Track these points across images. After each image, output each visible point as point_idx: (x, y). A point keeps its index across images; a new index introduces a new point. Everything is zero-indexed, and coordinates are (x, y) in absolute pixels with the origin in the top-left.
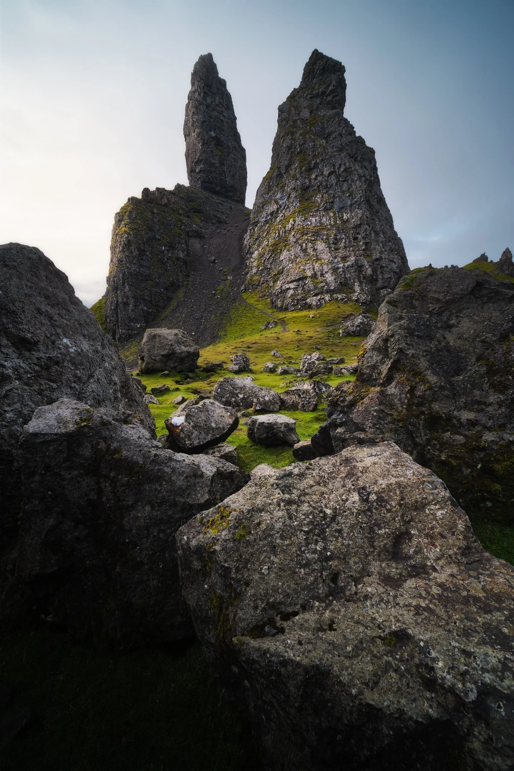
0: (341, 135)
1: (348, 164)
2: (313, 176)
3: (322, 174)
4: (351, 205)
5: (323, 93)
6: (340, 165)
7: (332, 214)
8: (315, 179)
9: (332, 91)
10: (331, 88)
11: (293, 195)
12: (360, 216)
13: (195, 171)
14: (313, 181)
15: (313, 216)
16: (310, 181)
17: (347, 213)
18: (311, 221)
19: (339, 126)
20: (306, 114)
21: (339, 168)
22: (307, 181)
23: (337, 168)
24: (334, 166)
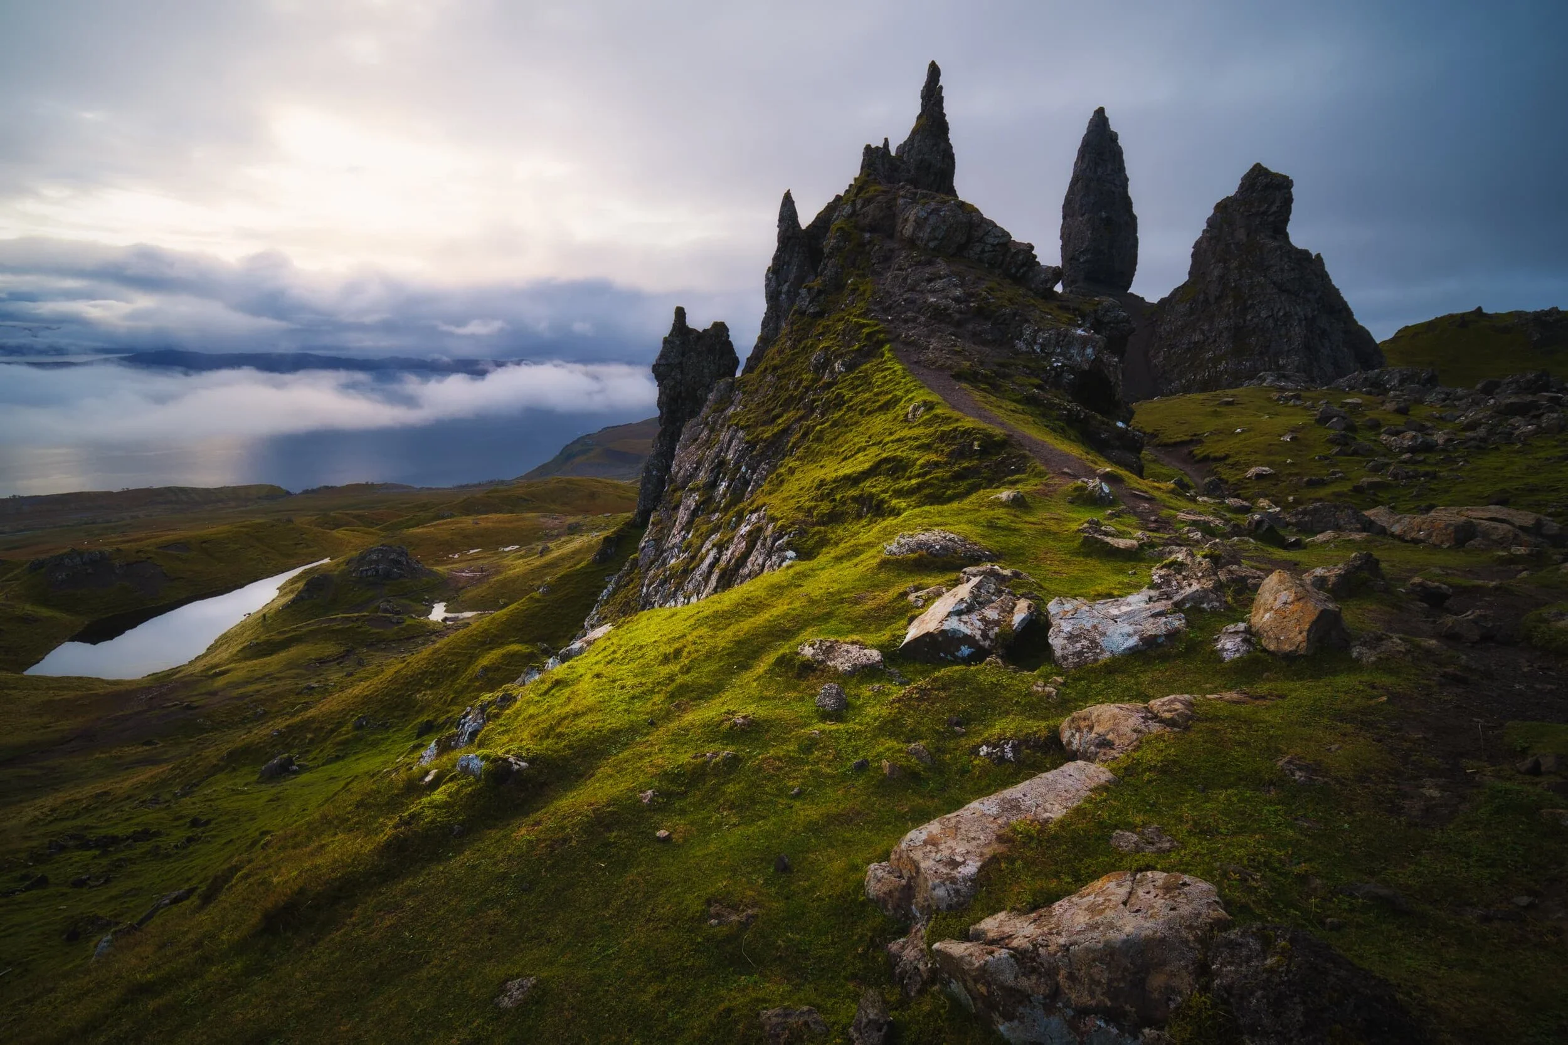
0: (1282, 270)
1: (1288, 309)
2: (1249, 317)
3: (1259, 316)
4: (1289, 351)
5: (1264, 213)
6: (1279, 309)
7: (1267, 359)
8: (1251, 320)
9: (1275, 212)
10: (1274, 209)
11: (1225, 334)
12: (1296, 363)
13: (1078, 260)
14: (1248, 322)
15: (1247, 360)
16: (1245, 321)
17: (1283, 359)
18: (1245, 365)
19: (1281, 260)
20: (1241, 235)
21: (1278, 312)
22: (1241, 321)
23: (1275, 312)
24: (1272, 309)
